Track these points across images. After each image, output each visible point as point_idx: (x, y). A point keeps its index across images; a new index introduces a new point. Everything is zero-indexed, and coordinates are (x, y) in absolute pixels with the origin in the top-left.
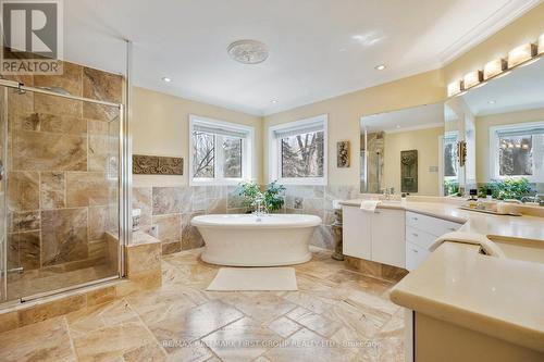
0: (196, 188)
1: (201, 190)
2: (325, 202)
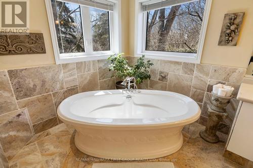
0: (65, 66)
1: (71, 67)
2: (194, 80)
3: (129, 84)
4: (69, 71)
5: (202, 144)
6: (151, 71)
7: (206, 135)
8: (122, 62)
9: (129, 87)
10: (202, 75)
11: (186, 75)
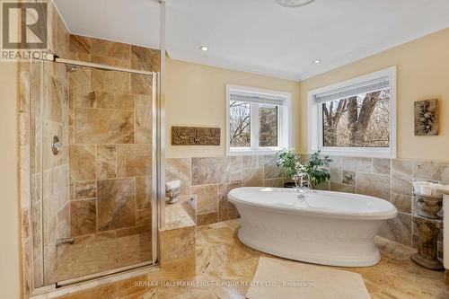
0: (233, 159)
1: (238, 160)
2: (392, 181)
3: (302, 181)
4: (236, 163)
5: (412, 267)
6: (332, 171)
7: (420, 257)
8: (293, 157)
9: (301, 185)
10: (402, 174)
11: (380, 174)
